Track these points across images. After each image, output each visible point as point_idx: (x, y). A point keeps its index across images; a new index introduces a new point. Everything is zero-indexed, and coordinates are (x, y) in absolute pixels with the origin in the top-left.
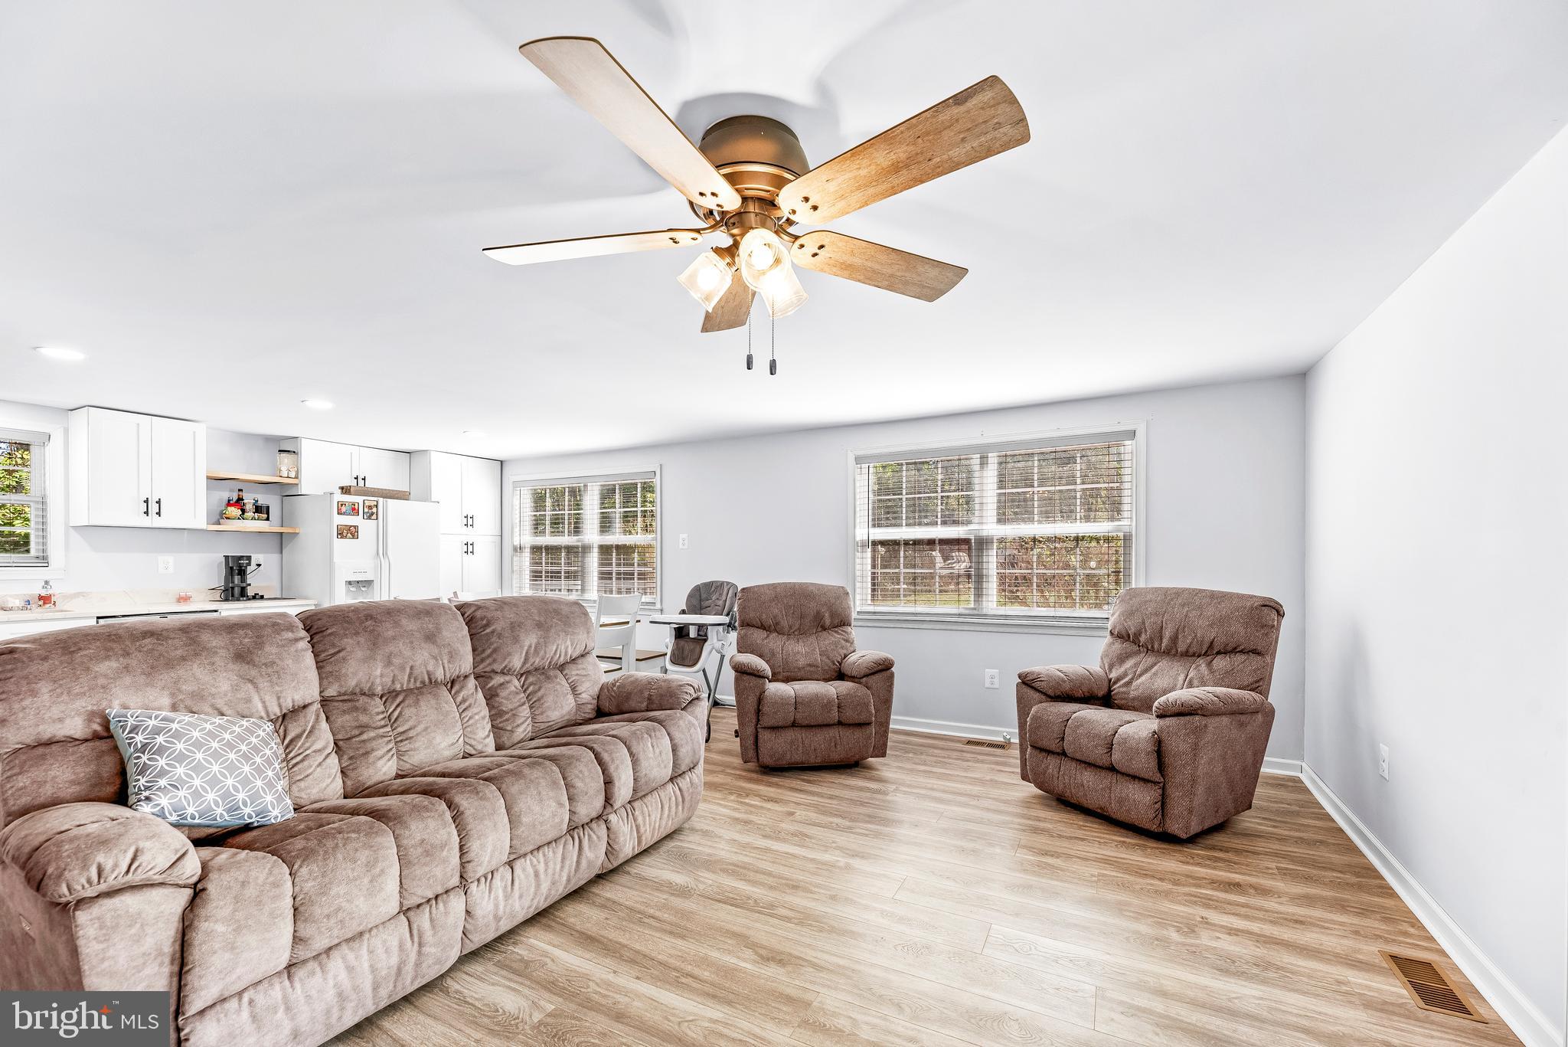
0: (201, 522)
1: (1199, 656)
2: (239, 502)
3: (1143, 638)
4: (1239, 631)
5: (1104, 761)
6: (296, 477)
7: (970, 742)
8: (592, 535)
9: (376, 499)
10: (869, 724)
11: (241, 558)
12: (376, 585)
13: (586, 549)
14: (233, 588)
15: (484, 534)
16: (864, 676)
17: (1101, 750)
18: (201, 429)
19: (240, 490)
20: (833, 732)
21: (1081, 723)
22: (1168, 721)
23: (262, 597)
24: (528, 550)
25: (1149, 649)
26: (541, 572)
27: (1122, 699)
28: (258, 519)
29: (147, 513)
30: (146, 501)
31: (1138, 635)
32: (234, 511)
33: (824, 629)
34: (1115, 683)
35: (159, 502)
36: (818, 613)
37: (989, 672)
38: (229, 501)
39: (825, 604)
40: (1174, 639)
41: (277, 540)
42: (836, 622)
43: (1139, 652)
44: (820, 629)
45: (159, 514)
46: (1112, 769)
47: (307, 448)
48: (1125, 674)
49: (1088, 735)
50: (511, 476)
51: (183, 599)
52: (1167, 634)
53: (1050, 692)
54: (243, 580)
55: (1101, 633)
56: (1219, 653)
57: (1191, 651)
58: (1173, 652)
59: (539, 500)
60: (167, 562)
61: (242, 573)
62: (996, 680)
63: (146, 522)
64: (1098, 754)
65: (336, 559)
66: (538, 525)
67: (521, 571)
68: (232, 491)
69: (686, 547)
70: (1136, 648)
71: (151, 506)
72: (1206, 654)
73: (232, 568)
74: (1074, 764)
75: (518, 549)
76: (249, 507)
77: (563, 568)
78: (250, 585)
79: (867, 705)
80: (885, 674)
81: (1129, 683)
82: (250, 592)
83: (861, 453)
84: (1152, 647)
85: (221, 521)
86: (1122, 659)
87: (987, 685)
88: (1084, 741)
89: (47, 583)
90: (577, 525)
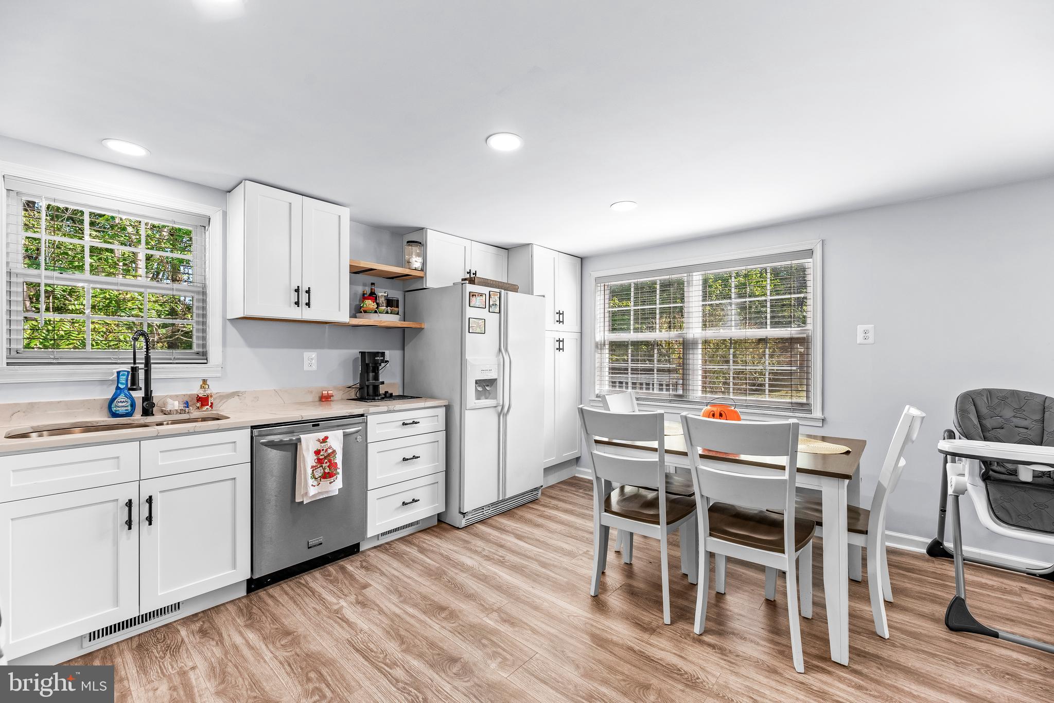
0: (344, 316)
2: (373, 296)
6: (422, 270)
8: (694, 329)
9: (498, 290)
11: (376, 354)
12: (500, 383)
13: (687, 345)
14: (368, 386)
15: (568, 331)
18: (345, 213)
19: (373, 284)
23: (391, 395)
24: (607, 347)
26: (627, 369)
28: (391, 313)
29: (297, 303)
30: (297, 290)
32: (370, 304)
35: (308, 292)
38: (364, 294)
41: (399, 334)
45: (308, 304)
47: (433, 239)
50: (594, 271)
51: (325, 399)
54: (376, 378)
59: (619, 293)
60: (311, 358)
61: (376, 370)
63: (297, 313)
65: (469, 356)
66: (617, 321)
67: (601, 368)
68: (364, 285)
71: (303, 296)
73: (367, 365)
75: (599, 346)
76: (382, 300)
77: (657, 365)
78: (383, 383)
82: (382, 389)
85: (358, 315)
89: (205, 381)
90: (675, 317)
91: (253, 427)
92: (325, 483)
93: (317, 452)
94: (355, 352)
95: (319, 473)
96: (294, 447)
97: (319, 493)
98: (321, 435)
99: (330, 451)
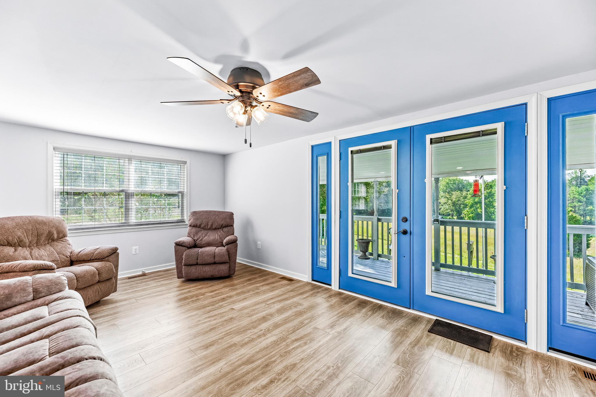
1: (219, 229)
3: (202, 226)
5: (213, 261)
7: (129, 278)
10: (112, 278)
17: (212, 259)
21: (203, 253)
22: (229, 246)
25: (204, 229)
27: (200, 245)
31: (200, 225)
33: (53, 240)
34: (197, 241)
36: (49, 232)
37: (134, 248)
39: (53, 226)
40: (212, 225)
42: (61, 235)
43: (201, 230)
44: (50, 241)
46: (215, 263)
48: (200, 237)
49: (207, 255)
52: (210, 224)
55: (187, 226)
56: (224, 227)
57: (217, 228)
58: (211, 229)
62: (137, 251)
64: (211, 260)
70: (200, 229)
72: (221, 228)
74: (201, 266)
79: (112, 269)
80: (115, 254)
81: (202, 239)
84: (205, 228)
86: (197, 233)
87: (133, 253)
88: (206, 258)
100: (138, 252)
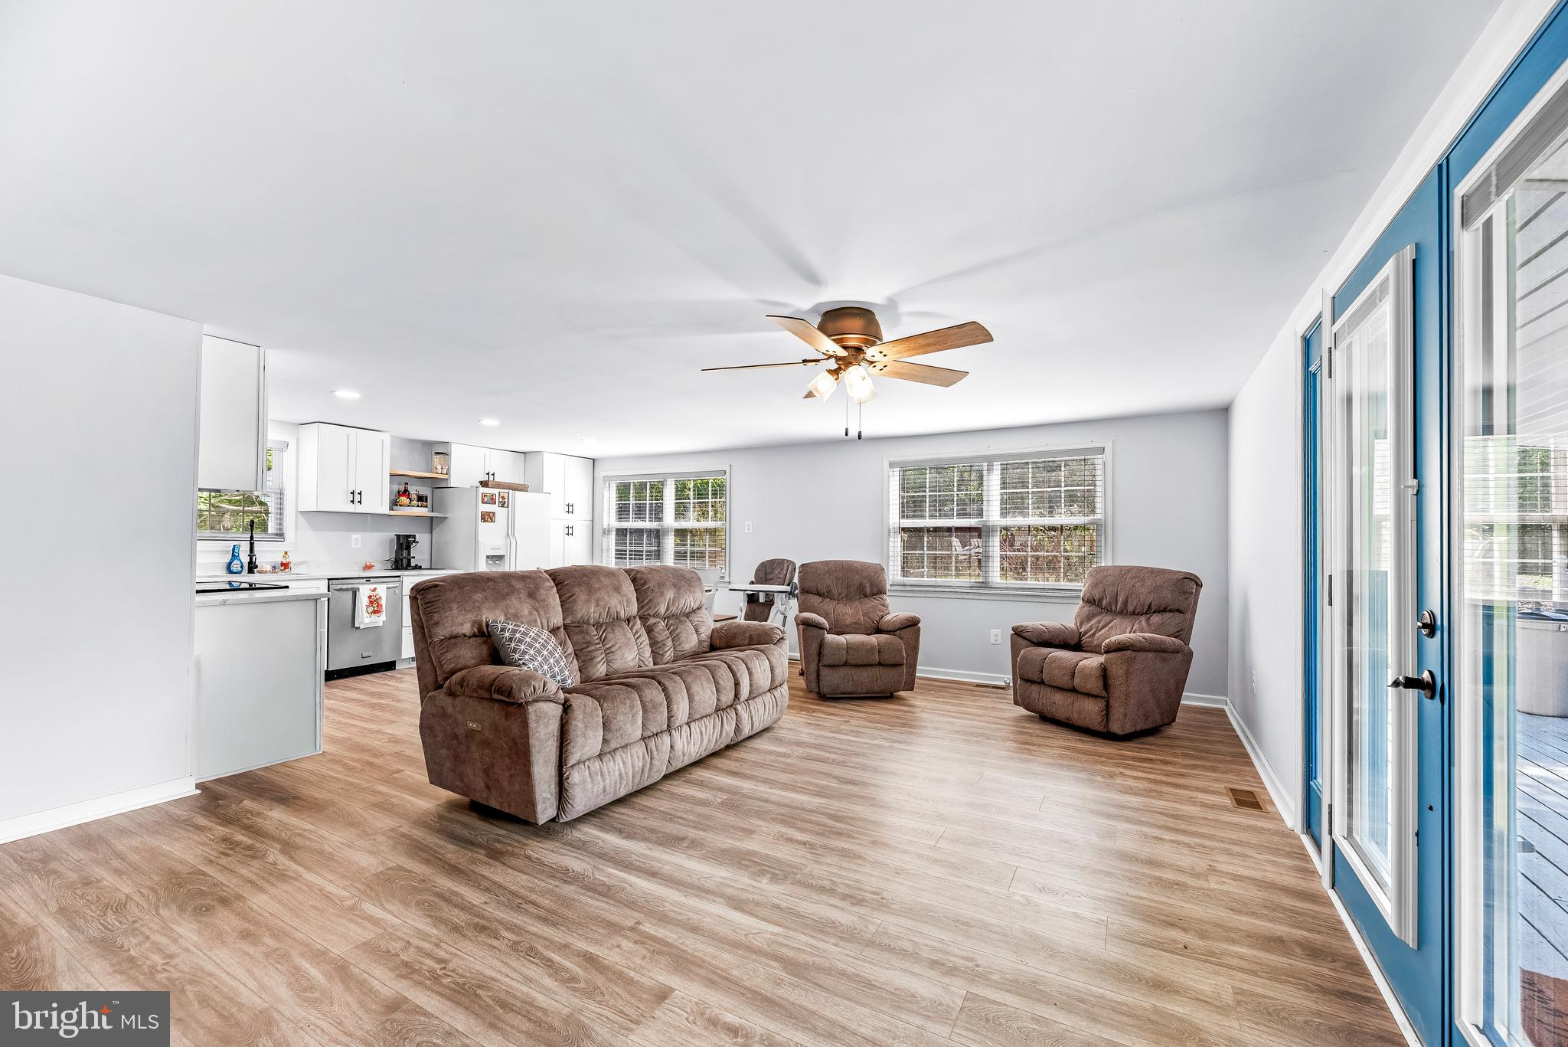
0: (386, 510)
1: (1142, 615)
2: (406, 493)
3: (1104, 602)
4: (1168, 597)
5: (1069, 685)
6: (447, 474)
7: (978, 685)
8: (669, 519)
9: (507, 491)
10: (902, 665)
11: (409, 536)
12: (507, 558)
13: (666, 531)
14: (402, 560)
15: (580, 520)
16: (898, 629)
17: (1067, 678)
18: (387, 437)
19: (406, 484)
20: (877, 670)
21: (1055, 660)
22: (1111, 655)
23: (420, 568)
24: (614, 533)
25: (1108, 610)
26: (626, 551)
27: (1088, 646)
28: (421, 507)
29: (352, 502)
30: (353, 493)
31: (1101, 600)
32: (404, 500)
33: (866, 596)
34: (1084, 635)
35: (360, 493)
36: (861, 584)
37: (994, 631)
38: (399, 492)
39: (866, 577)
40: (1125, 603)
41: (429, 521)
42: (875, 591)
43: (1101, 613)
44: (862, 596)
45: (360, 502)
46: (1073, 690)
47: (456, 451)
48: (1091, 629)
49: (1059, 667)
50: (601, 473)
51: (368, 567)
52: (1121, 599)
53: (1034, 640)
54: (409, 554)
55: (1076, 601)
56: (1155, 612)
57: (1137, 611)
58: (1125, 612)
59: (623, 490)
60: (357, 539)
61: (408, 548)
62: (999, 638)
63: (351, 508)
64: (1064, 681)
65: (480, 538)
66: (622, 512)
67: (608, 550)
68: (400, 484)
69: (751, 531)
70: (1099, 610)
71: (356, 497)
72: (1146, 613)
73: (402, 544)
74: (1049, 689)
75: (606, 532)
76: (414, 497)
77: (645, 548)
78: (414, 557)
79: (900, 651)
80: (912, 628)
81: (1094, 634)
82: (413, 564)
83: (893, 459)
84: (1111, 609)
85: (394, 507)
86: (1089, 618)
87: (992, 641)
88: (1056, 672)
89: (286, 553)
90: (657, 512)
91: (329, 579)
92: (375, 616)
93: (370, 597)
94: (392, 535)
95: (371, 609)
96: (355, 592)
97: (370, 623)
98: (373, 587)
99: (378, 597)
100: (999, 642)
